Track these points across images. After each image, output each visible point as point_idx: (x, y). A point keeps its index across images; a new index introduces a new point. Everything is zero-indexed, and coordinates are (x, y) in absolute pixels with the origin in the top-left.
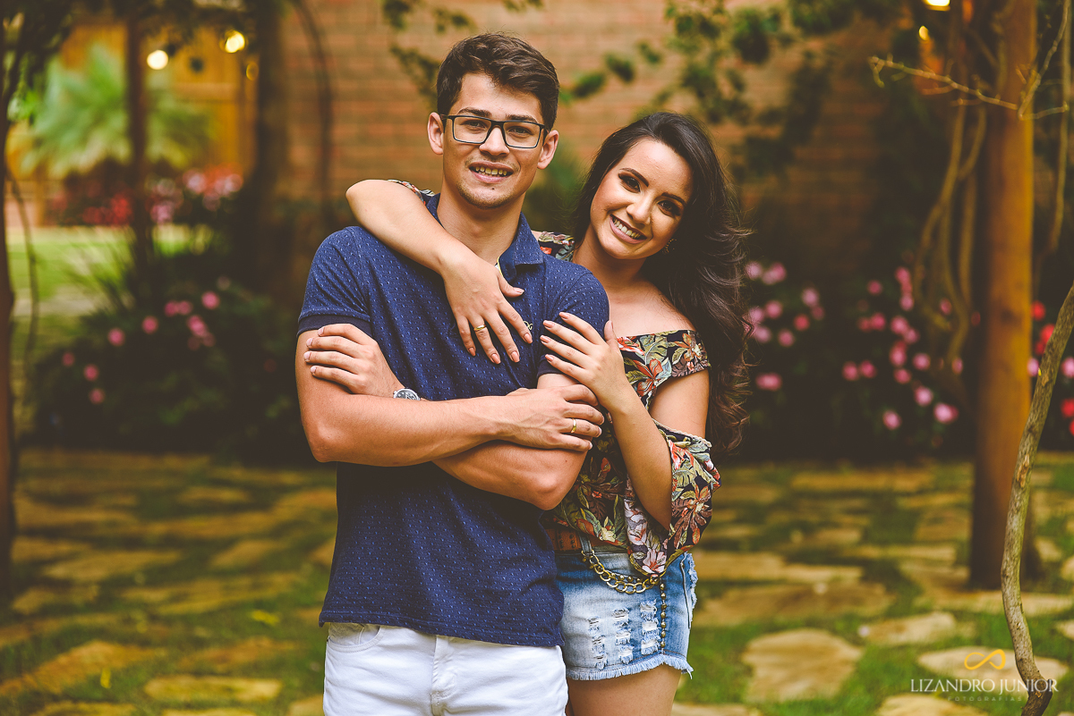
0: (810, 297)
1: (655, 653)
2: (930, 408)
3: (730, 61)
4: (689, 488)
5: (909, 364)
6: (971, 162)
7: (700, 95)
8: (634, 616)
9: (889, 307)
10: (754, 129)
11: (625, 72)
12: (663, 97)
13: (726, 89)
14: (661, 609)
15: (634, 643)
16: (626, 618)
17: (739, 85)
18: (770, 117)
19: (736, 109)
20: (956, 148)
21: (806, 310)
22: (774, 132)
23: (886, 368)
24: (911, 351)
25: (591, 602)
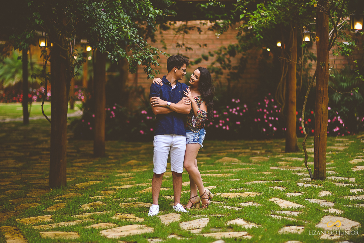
0: (245, 106)
1: (197, 141)
2: (272, 127)
3: (228, 56)
4: (199, 117)
5: (267, 119)
6: (286, 75)
7: (221, 63)
8: (194, 136)
9: (263, 107)
10: (231, 70)
11: (206, 58)
12: (213, 64)
13: (227, 62)
14: (198, 135)
15: (194, 139)
16: (193, 136)
17: (230, 61)
18: (235, 68)
19: (229, 66)
20: (283, 72)
21: (245, 108)
22: (236, 71)
23: (263, 119)
24: (268, 116)
25: (189, 134)
